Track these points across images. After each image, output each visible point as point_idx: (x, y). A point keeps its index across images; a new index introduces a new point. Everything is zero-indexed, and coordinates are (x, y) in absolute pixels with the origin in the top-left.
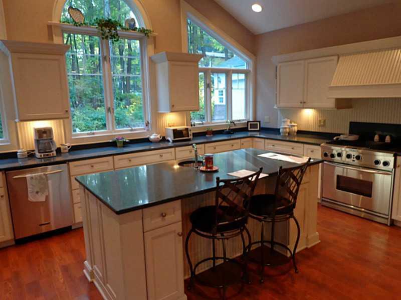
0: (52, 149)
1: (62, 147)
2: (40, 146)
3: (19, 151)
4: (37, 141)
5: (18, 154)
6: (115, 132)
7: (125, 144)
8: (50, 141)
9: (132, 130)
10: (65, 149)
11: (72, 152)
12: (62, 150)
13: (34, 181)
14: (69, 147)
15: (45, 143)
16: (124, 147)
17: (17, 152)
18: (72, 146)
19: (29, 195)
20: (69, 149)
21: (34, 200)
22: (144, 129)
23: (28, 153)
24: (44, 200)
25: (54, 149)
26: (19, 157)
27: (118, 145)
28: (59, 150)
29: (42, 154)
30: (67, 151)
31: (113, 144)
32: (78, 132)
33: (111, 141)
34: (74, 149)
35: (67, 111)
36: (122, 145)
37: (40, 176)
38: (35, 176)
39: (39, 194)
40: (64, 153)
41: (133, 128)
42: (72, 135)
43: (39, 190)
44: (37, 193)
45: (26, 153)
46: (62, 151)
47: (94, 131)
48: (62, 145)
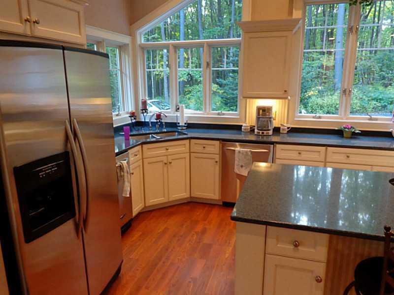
0: (270, 128)
1: (282, 127)
2: (259, 123)
3: (244, 125)
4: (258, 118)
5: (243, 127)
6: (347, 119)
7: (354, 135)
8: (269, 119)
9: (371, 119)
10: (284, 130)
11: (290, 134)
12: (281, 129)
13: (241, 155)
14: (288, 128)
15: (264, 121)
16: (351, 138)
17: (242, 126)
18: (292, 128)
19: (236, 167)
20: (287, 130)
21: (238, 173)
22: (391, 120)
23: (251, 128)
24: (246, 175)
25: (271, 128)
26: (243, 130)
27: (345, 135)
28: (277, 130)
29: (261, 132)
30: (286, 132)
31: (339, 133)
32: (303, 114)
33: (337, 129)
34: (293, 131)
35: (285, 91)
36: (349, 135)
37: (247, 152)
38: (242, 151)
39: (244, 168)
40: (283, 133)
41: (373, 117)
42: (294, 116)
43: (243, 165)
44: (242, 166)
45: (249, 128)
46: (281, 131)
47: (321, 115)
48: (281, 125)
